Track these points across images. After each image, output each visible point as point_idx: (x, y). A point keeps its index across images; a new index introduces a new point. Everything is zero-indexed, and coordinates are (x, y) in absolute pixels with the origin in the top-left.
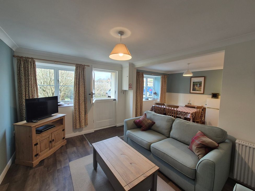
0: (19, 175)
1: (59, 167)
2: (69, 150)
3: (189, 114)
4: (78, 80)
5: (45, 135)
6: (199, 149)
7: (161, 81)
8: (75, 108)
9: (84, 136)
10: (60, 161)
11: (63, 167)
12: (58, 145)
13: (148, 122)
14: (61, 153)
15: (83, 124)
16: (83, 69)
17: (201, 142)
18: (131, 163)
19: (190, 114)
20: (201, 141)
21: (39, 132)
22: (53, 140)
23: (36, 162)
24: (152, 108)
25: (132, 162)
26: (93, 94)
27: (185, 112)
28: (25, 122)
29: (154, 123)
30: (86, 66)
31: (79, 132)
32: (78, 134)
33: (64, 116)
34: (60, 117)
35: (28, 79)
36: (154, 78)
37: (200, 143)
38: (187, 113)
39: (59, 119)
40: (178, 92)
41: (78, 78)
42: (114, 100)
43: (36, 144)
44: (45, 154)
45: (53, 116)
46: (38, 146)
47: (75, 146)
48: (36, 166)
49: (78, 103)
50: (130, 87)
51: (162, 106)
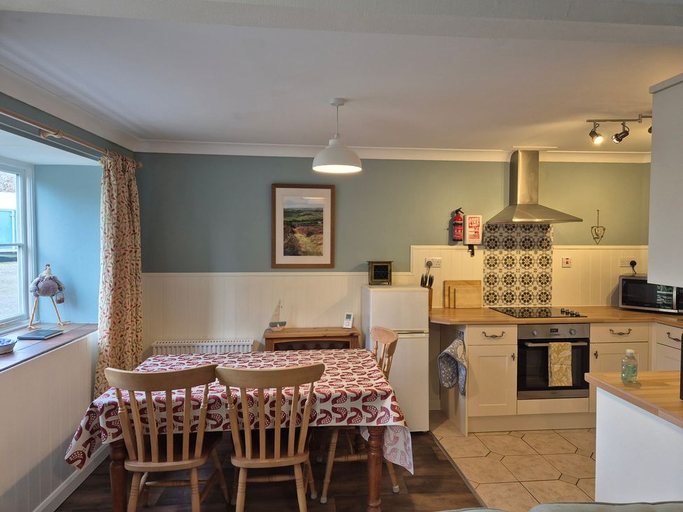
7: (111, 197)
27: (357, 397)
36: (30, 171)
38: (374, 396)
40: (205, 264)
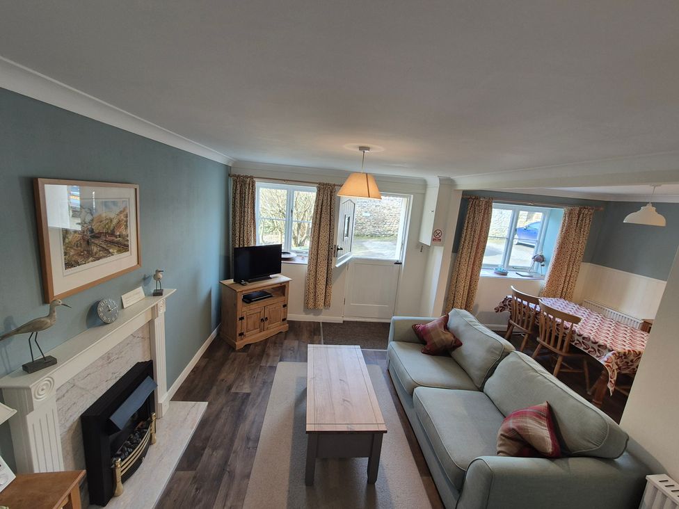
0: (219, 354)
1: (263, 364)
2: (286, 343)
3: (610, 351)
4: (318, 217)
5: (255, 306)
6: (506, 440)
8: (309, 270)
9: (321, 325)
10: (268, 355)
11: (268, 365)
12: (274, 329)
13: (443, 337)
14: (275, 343)
15: (321, 302)
16: (331, 192)
17: (519, 427)
18: (344, 400)
19: (613, 354)
20: (521, 424)
21: (248, 299)
22: (266, 318)
23: (240, 344)
24: (503, 302)
25: (348, 400)
26: (338, 249)
27: (596, 343)
28: (232, 281)
29: (457, 344)
30: (337, 185)
31: (314, 315)
32: (310, 318)
33: (288, 282)
34: (281, 283)
35: (244, 212)
37: (513, 429)
38: (605, 347)
39: (279, 285)
41: (319, 212)
42: (396, 263)
43: (242, 319)
44: (253, 337)
45: (271, 278)
46: (244, 321)
47: (298, 339)
48: (239, 351)
49: (316, 261)
50: (437, 237)
51: (532, 305)
